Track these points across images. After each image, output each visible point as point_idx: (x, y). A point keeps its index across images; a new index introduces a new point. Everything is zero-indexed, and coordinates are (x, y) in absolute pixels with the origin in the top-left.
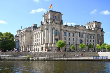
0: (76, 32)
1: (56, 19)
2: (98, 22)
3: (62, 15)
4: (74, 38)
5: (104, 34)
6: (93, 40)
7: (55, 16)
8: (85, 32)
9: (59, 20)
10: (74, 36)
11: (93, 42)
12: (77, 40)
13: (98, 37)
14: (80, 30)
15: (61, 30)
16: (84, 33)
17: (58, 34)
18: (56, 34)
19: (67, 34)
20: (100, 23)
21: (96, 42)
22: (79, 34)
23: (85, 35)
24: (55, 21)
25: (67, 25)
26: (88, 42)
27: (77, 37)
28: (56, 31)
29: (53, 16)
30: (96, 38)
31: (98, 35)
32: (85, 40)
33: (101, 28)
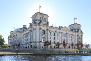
0: (60, 32)
1: (43, 20)
2: (79, 24)
3: (49, 16)
4: (58, 37)
5: (83, 35)
6: (74, 40)
7: (44, 18)
8: (68, 32)
9: (46, 22)
10: (58, 36)
11: (74, 41)
12: (61, 39)
13: (78, 37)
14: (63, 30)
15: (47, 30)
16: (66, 33)
17: (45, 34)
18: (43, 34)
19: (53, 34)
20: (80, 25)
21: (76, 41)
22: (62, 34)
23: (67, 35)
24: (42, 22)
25: (52, 26)
26: (69, 42)
27: (61, 36)
28: (43, 32)
29: (40, 17)
30: (76, 38)
31: (78, 35)
32: (67, 39)
33: (80, 30)
